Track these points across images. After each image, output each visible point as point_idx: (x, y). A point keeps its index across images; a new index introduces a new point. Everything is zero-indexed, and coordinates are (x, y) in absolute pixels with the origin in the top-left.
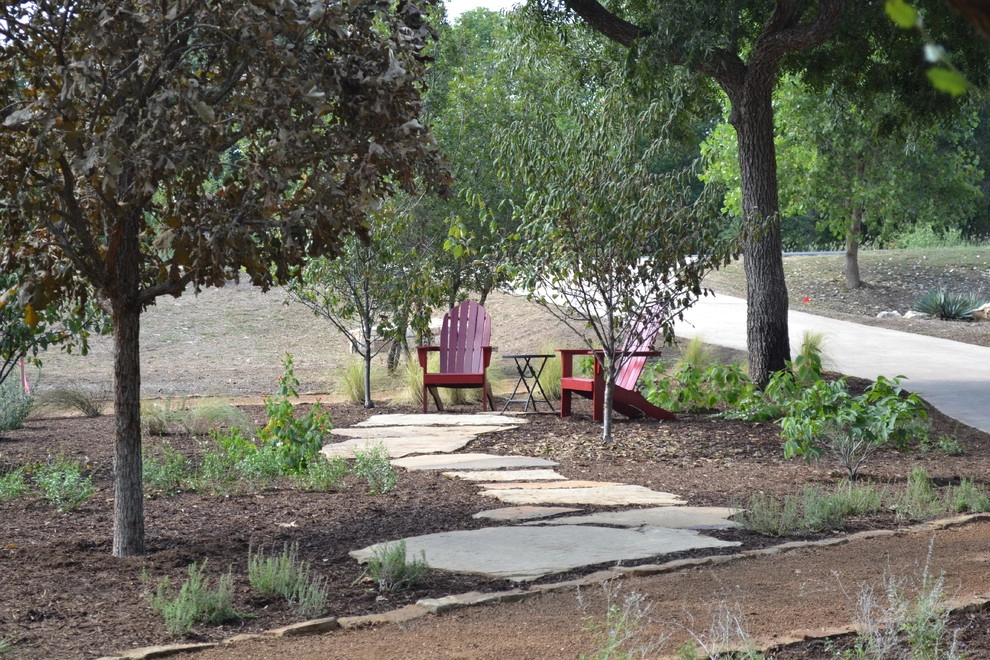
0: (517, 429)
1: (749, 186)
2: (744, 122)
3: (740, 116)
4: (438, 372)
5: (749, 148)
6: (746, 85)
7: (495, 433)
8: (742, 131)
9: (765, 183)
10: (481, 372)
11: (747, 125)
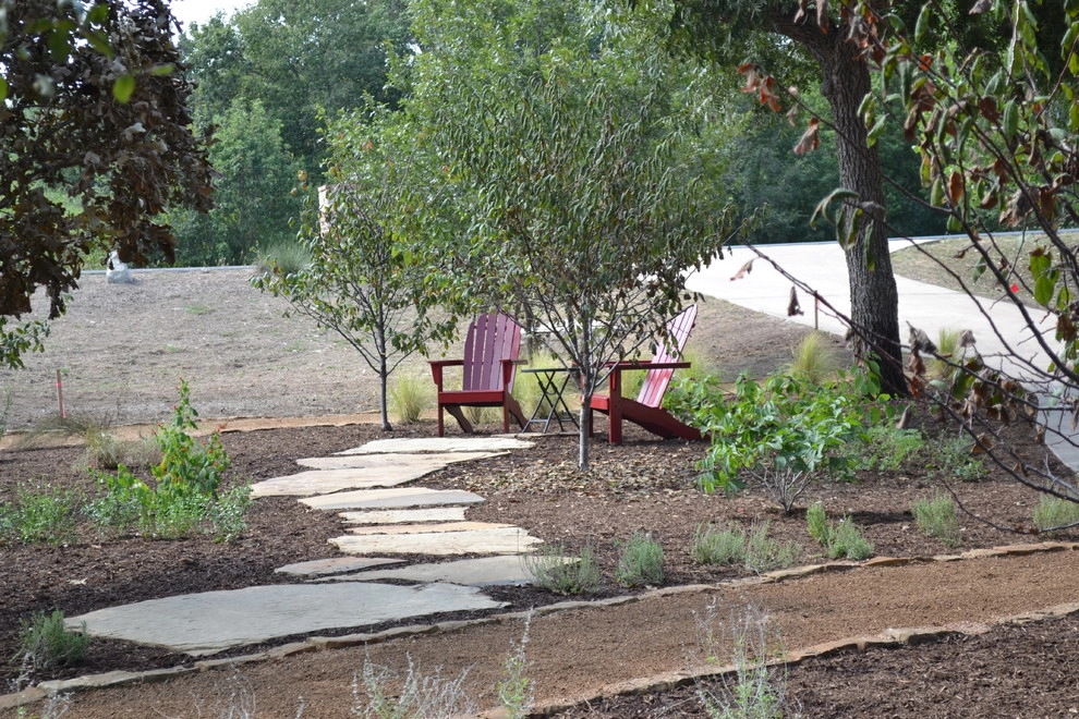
0: (507, 456)
1: (846, 166)
2: (837, 93)
3: (832, 85)
4: (460, 388)
5: (844, 122)
6: (837, 49)
7: (477, 461)
8: (836, 103)
9: (864, 162)
10: (501, 389)
11: (840, 96)
